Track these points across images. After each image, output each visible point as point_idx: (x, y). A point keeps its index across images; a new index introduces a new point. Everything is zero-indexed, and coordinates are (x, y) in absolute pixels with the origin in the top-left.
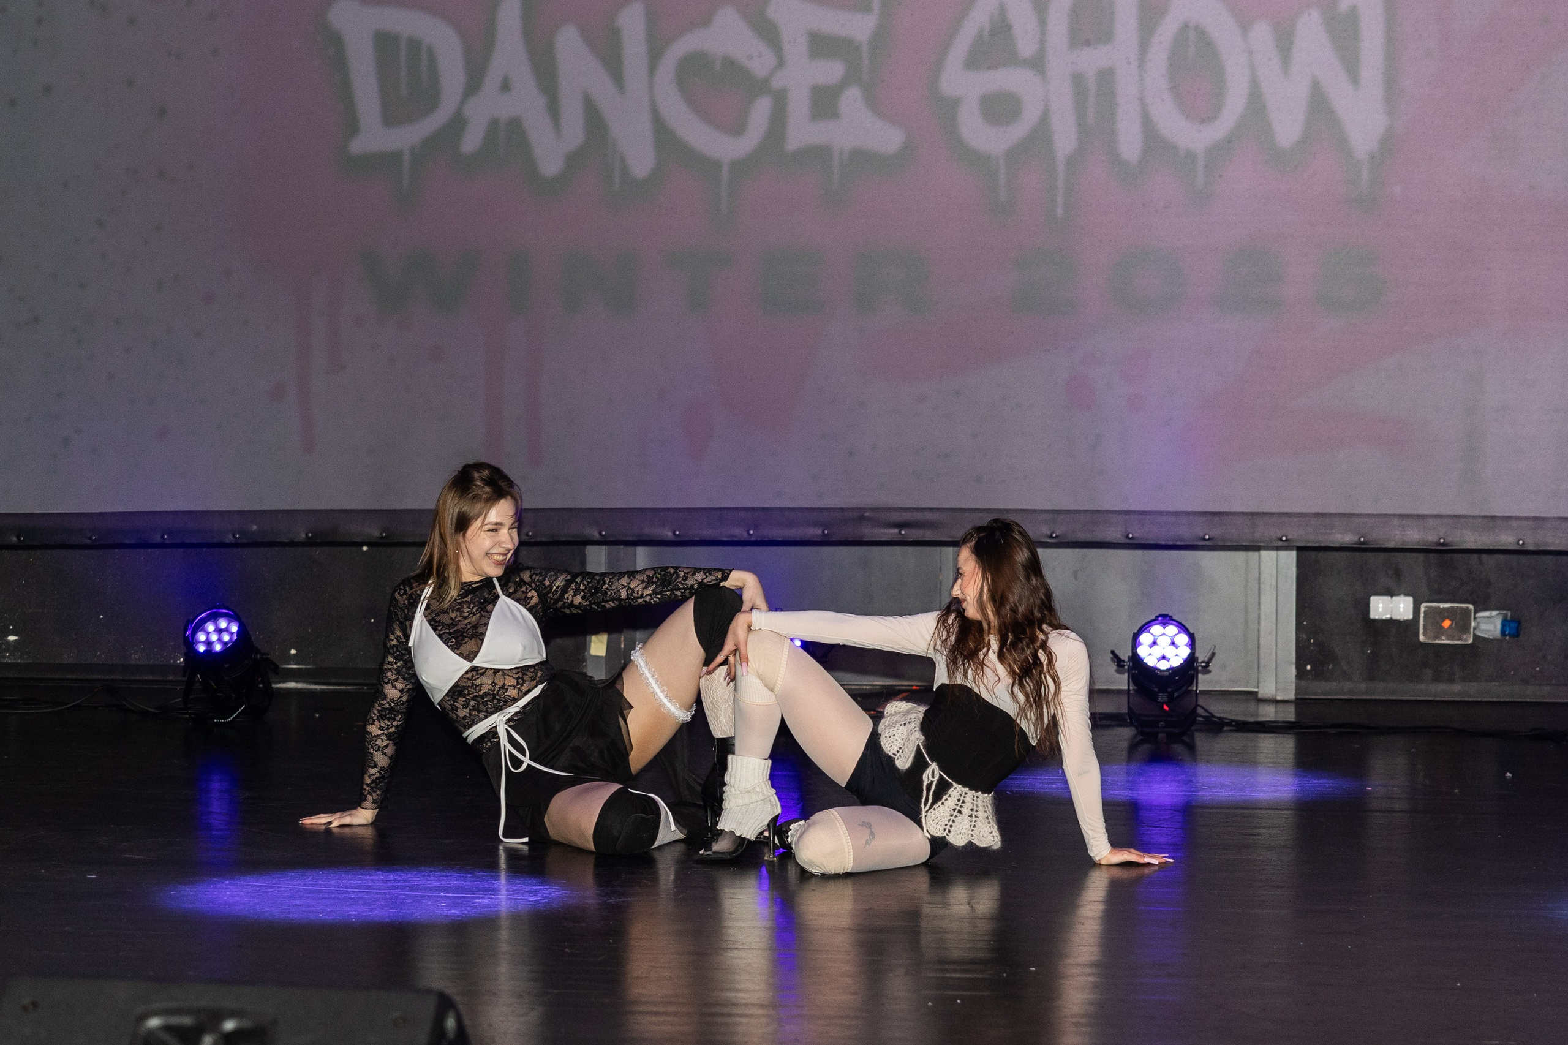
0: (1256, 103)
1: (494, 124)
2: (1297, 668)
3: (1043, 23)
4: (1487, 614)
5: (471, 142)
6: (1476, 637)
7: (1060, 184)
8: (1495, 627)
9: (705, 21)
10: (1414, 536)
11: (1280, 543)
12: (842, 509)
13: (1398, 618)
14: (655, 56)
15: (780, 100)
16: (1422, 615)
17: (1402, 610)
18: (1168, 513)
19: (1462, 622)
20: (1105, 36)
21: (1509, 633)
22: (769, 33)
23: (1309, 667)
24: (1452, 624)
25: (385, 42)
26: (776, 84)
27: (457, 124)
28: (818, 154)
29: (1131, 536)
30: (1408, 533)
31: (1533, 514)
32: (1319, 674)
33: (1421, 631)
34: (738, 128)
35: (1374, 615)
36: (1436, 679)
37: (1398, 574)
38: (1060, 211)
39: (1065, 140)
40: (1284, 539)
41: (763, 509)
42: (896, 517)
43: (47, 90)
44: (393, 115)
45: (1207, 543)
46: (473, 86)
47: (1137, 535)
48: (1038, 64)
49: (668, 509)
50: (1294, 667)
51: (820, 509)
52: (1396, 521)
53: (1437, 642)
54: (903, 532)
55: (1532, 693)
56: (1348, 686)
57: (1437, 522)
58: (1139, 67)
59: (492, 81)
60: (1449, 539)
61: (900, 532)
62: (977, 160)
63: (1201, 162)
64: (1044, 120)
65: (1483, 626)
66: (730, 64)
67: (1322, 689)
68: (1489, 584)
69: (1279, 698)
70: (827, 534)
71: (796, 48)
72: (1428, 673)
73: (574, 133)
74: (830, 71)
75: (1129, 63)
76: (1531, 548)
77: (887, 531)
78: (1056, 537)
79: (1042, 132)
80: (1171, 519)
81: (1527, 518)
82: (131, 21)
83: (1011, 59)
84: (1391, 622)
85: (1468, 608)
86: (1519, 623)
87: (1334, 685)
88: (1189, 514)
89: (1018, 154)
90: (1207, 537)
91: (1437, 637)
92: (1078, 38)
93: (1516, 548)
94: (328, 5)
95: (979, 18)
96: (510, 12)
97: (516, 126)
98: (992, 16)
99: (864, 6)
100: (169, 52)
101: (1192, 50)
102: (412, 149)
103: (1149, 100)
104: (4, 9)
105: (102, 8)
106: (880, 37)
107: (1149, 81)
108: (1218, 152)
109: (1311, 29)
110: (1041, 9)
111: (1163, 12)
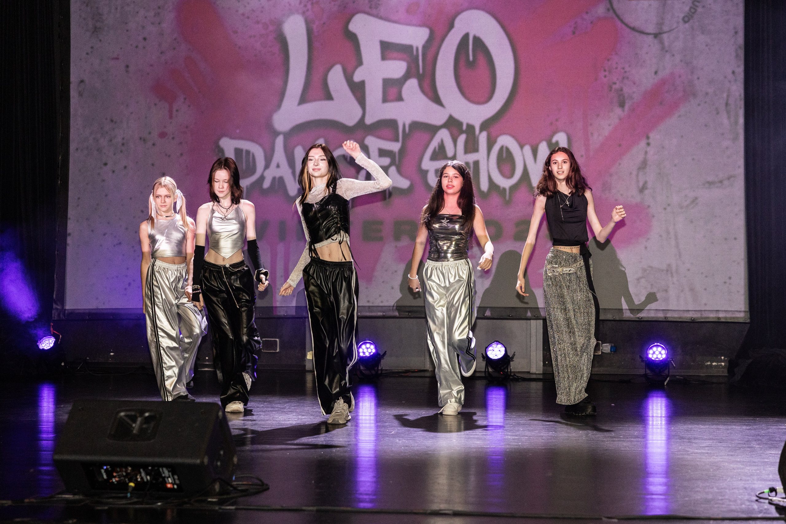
0: (526, 172)
1: (274, 178)
2: (543, 363)
3: (455, 145)
4: (607, 345)
5: (266, 184)
6: (603, 352)
11: (535, 318)
12: (389, 306)
18: (498, 308)
20: (475, 150)
21: (613, 351)
22: (366, 149)
23: (547, 363)
25: (238, 151)
27: (262, 178)
31: (617, 308)
42: (407, 309)
43: (125, 167)
45: (510, 317)
46: (267, 166)
47: (487, 315)
50: (542, 362)
51: (382, 306)
55: (620, 371)
58: (487, 160)
59: (273, 164)
61: (409, 314)
63: (508, 192)
65: (606, 349)
69: (537, 373)
70: (384, 315)
71: (374, 153)
74: (386, 161)
75: (484, 159)
76: (618, 319)
77: (403, 313)
80: (498, 310)
81: (616, 309)
82: (154, 145)
83: (446, 158)
86: (616, 347)
88: (504, 308)
90: (511, 315)
92: (467, 151)
93: (613, 319)
94: (219, 139)
95: (434, 144)
96: (280, 141)
97: (281, 179)
98: (439, 143)
99: (397, 140)
100: (166, 155)
101: (504, 155)
102: (247, 186)
103: (491, 171)
104: (111, 141)
105: (144, 140)
106: (402, 151)
107: (490, 165)
108: (514, 188)
109: (543, 148)
110: (455, 141)
111: (495, 142)
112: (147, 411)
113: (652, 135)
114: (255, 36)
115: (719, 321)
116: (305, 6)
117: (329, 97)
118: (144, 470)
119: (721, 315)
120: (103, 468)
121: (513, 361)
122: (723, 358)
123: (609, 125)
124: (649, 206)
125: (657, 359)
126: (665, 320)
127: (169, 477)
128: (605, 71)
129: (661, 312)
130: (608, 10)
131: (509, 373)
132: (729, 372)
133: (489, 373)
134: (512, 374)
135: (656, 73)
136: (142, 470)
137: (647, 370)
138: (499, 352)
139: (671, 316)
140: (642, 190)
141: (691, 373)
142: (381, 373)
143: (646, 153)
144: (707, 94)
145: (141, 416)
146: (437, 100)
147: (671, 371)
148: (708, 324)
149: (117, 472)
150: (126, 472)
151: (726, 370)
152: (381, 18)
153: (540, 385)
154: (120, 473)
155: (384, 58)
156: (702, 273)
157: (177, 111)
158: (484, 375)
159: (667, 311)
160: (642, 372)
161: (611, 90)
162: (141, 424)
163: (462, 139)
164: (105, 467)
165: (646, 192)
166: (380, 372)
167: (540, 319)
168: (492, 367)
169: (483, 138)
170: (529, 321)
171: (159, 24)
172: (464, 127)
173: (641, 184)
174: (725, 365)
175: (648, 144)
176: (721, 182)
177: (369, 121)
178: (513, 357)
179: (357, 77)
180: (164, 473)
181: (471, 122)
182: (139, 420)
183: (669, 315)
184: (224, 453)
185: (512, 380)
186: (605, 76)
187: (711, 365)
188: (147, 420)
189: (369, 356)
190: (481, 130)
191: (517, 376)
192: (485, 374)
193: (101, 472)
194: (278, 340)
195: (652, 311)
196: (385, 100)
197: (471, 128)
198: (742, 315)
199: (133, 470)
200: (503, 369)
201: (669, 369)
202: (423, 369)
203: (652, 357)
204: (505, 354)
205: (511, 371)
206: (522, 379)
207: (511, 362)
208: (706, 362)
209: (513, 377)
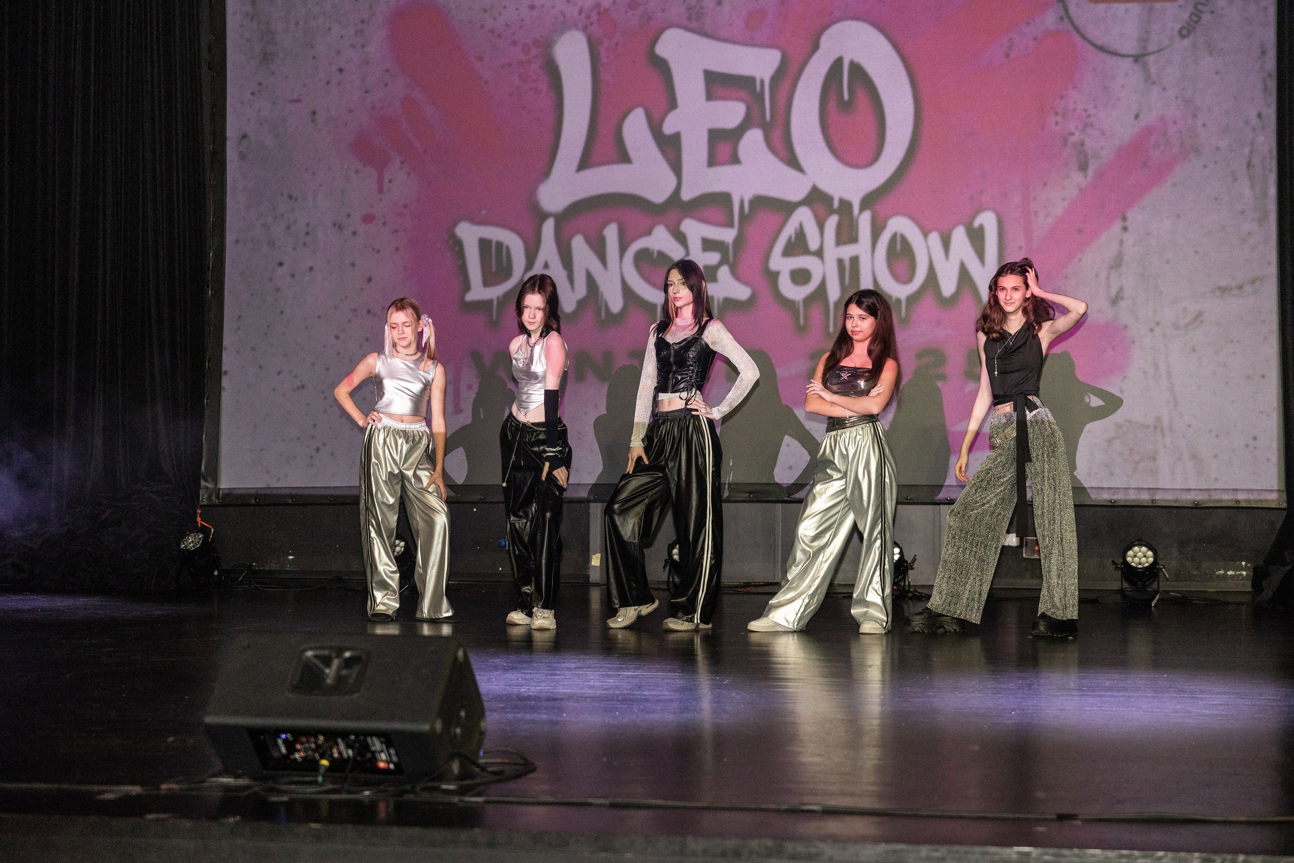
0: (932, 274)
3: (822, 233)
7: (832, 315)
9: (649, 233)
14: (623, 249)
20: (854, 239)
22: (681, 238)
25: (484, 244)
33: (1024, 552)
36: (1033, 577)
39: (834, 293)
40: (949, 498)
42: (748, 489)
43: (311, 269)
44: (488, 281)
45: (909, 501)
48: (819, 253)
53: (1032, 557)
58: (872, 254)
59: (539, 264)
61: (750, 495)
62: (789, 304)
63: (904, 304)
64: (823, 283)
66: (661, 254)
71: (695, 245)
72: (1028, 574)
73: (581, 290)
74: (713, 258)
75: (866, 253)
79: (822, 289)
82: (354, 233)
83: (806, 251)
89: (809, 300)
91: (1032, 555)
92: (839, 242)
94: (455, 225)
95: (789, 231)
96: (548, 229)
98: (796, 230)
99: (730, 225)
100: (373, 249)
101: (898, 247)
102: (498, 299)
103: (877, 272)
104: (288, 228)
105: (340, 227)
106: (738, 241)
107: (876, 262)
108: (913, 299)
109: (959, 235)
110: (821, 226)
111: (884, 227)
112: (348, 649)
113: (1130, 215)
114: (510, 65)
115: (1238, 505)
116: (588, 17)
117: (624, 158)
118: (343, 740)
119: (1241, 496)
120: (280, 737)
121: (913, 569)
122: (1244, 563)
123: (1064, 200)
124: (1126, 326)
125: (1140, 566)
126: (1150, 504)
127: (382, 751)
128: (1056, 114)
129: (1146, 492)
130: (1061, 18)
131: (907, 588)
132: (1253, 586)
134: (912, 590)
135: (1137, 117)
136: (340, 741)
137: (1124, 582)
139: (1161, 497)
140: (1115, 301)
141: (1194, 587)
143: (1121, 243)
144: (1218, 149)
145: (338, 657)
146: (793, 162)
147: (1161, 584)
148: (1221, 510)
149: (302, 743)
150: (316, 743)
151: (1249, 583)
152: (705, 35)
154: (306, 745)
155: (710, 97)
156: (1211, 431)
157: (390, 181)
159: (1155, 491)
160: (1116, 586)
161: (1065, 145)
162: (339, 669)
163: (832, 222)
164: (284, 736)
165: (1123, 304)
169: (865, 221)
170: (938, 506)
171: (363, 46)
172: (836, 204)
173: (1114, 292)
174: (1247, 575)
175: (1125, 229)
176: (1240, 287)
177: (687, 195)
178: (913, 563)
179: (670, 126)
180: (374, 745)
181: (847, 196)
182: (336, 663)
183: (1158, 496)
184: (467, 713)
185: (911, 599)
186: (1057, 123)
187: (1225, 575)
188: (348, 663)
190: (862, 209)
191: (919, 593)
193: (276, 743)
195: (1131, 492)
196: (712, 162)
197: (846, 205)
198: (1274, 496)
199: (326, 740)
200: (897, 582)
201: (1158, 581)
202: (771, 581)
203: (1133, 562)
204: (899, 558)
205: (909, 584)
206: (926, 597)
207: (909, 571)
208: (1217, 571)
209: (912, 594)
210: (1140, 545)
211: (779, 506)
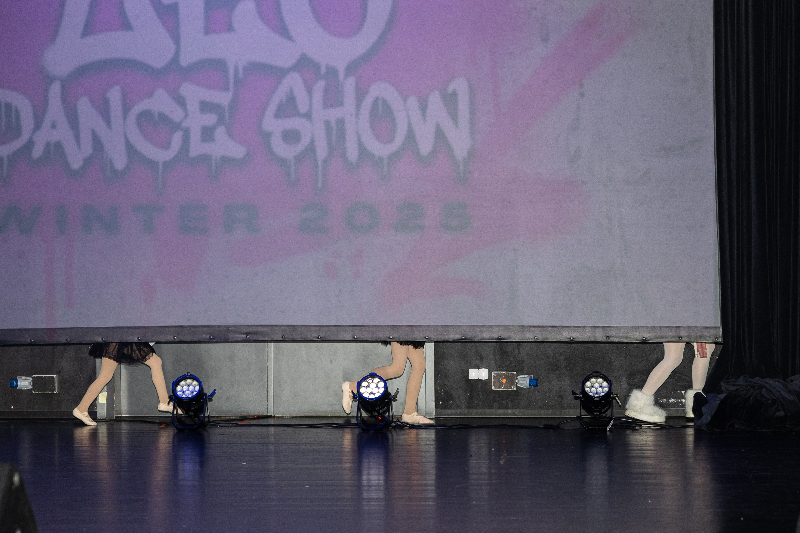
0: (410, 133)
1: (48, 144)
2: (435, 403)
3: (310, 96)
4: (523, 376)
5: (37, 152)
6: (517, 386)
7: (320, 172)
8: (527, 381)
9: (150, 95)
10: (487, 335)
12: (219, 326)
13: (482, 379)
14: (126, 112)
15: (187, 133)
16: (493, 377)
17: (483, 375)
18: (373, 326)
19: (511, 381)
20: (341, 103)
21: (533, 385)
22: (181, 101)
23: (441, 403)
24: (506, 382)
26: (184, 125)
27: (30, 144)
28: (205, 159)
29: (355, 337)
30: (484, 334)
32: (445, 406)
33: (493, 384)
34: (167, 146)
35: (470, 378)
36: (500, 407)
37: (481, 358)
38: (320, 185)
39: (322, 152)
40: (427, 337)
41: (181, 326)
42: (245, 330)
46: (37, 126)
47: (358, 336)
48: (308, 116)
49: (135, 327)
51: (208, 326)
52: (478, 329)
53: (500, 389)
54: (248, 337)
55: (544, 413)
56: (459, 411)
57: (497, 328)
58: (356, 117)
59: (46, 124)
60: (503, 337)
61: (247, 336)
62: (282, 162)
63: (386, 161)
64: (312, 142)
65: (521, 382)
66: (163, 117)
67: (448, 413)
68: (523, 362)
70: (212, 338)
71: (194, 108)
72: (496, 404)
73: (87, 148)
74: (211, 119)
75: (351, 115)
76: (541, 340)
77: (240, 336)
78: (320, 338)
79: (311, 148)
80: (374, 329)
81: (539, 327)
83: (296, 114)
84: (478, 381)
85: (514, 373)
86: (537, 380)
87: (453, 411)
88: (382, 326)
89: (299, 158)
90: (391, 337)
91: (500, 387)
92: (327, 104)
93: (533, 340)
95: (280, 95)
96: (55, 91)
97: (58, 146)
98: (287, 93)
99: (226, 89)
101: (380, 110)
102: (8, 156)
103: (361, 133)
106: (234, 103)
107: (360, 124)
108: (394, 157)
109: (435, 100)
110: (309, 90)
111: (367, 91)
113: (586, 82)
117: (127, 26)
119: (683, 333)
121: (396, 401)
123: (528, 68)
124: (583, 182)
125: (597, 395)
126: (606, 341)
129: (601, 330)
131: (390, 418)
133: (363, 418)
134: (395, 420)
137: (582, 410)
138: (377, 389)
139: (615, 334)
140: (573, 159)
142: (209, 421)
143: (579, 107)
146: (283, 31)
153: (431, 434)
158: (356, 422)
159: (609, 329)
160: (575, 413)
161: (529, 19)
163: (320, 85)
166: (206, 420)
167: (431, 342)
168: (367, 411)
169: (349, 86)
172: (323, 70)
176: (682, 148)
177: (185, 60)
178: (396, 395)
181: (333, 63)
183: (612, 334)
185: (394, 428)
187: (667, 402)
189: (190, 396)
190: (346, 76)
192: (357, 420)
194: (55, 376)
195: (587, 329)
196: (208, 30)
197: (332, 72)
200: (382, 413)
201: (612, 409)
202: (265, 414)
203: (591, 392)
204: (384, 391)
205: (393, 414)
206: (408, 426)
207: (393, 402)
208: (661, 399)
209: (395, 423)
210: (597, 377)
211: (271, 345)
